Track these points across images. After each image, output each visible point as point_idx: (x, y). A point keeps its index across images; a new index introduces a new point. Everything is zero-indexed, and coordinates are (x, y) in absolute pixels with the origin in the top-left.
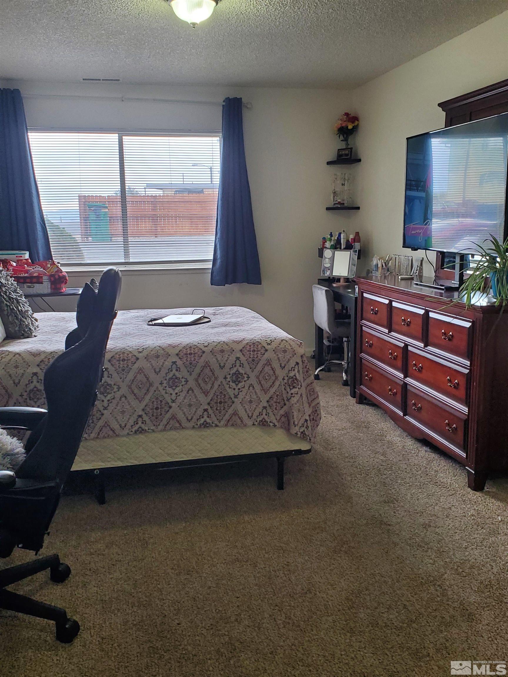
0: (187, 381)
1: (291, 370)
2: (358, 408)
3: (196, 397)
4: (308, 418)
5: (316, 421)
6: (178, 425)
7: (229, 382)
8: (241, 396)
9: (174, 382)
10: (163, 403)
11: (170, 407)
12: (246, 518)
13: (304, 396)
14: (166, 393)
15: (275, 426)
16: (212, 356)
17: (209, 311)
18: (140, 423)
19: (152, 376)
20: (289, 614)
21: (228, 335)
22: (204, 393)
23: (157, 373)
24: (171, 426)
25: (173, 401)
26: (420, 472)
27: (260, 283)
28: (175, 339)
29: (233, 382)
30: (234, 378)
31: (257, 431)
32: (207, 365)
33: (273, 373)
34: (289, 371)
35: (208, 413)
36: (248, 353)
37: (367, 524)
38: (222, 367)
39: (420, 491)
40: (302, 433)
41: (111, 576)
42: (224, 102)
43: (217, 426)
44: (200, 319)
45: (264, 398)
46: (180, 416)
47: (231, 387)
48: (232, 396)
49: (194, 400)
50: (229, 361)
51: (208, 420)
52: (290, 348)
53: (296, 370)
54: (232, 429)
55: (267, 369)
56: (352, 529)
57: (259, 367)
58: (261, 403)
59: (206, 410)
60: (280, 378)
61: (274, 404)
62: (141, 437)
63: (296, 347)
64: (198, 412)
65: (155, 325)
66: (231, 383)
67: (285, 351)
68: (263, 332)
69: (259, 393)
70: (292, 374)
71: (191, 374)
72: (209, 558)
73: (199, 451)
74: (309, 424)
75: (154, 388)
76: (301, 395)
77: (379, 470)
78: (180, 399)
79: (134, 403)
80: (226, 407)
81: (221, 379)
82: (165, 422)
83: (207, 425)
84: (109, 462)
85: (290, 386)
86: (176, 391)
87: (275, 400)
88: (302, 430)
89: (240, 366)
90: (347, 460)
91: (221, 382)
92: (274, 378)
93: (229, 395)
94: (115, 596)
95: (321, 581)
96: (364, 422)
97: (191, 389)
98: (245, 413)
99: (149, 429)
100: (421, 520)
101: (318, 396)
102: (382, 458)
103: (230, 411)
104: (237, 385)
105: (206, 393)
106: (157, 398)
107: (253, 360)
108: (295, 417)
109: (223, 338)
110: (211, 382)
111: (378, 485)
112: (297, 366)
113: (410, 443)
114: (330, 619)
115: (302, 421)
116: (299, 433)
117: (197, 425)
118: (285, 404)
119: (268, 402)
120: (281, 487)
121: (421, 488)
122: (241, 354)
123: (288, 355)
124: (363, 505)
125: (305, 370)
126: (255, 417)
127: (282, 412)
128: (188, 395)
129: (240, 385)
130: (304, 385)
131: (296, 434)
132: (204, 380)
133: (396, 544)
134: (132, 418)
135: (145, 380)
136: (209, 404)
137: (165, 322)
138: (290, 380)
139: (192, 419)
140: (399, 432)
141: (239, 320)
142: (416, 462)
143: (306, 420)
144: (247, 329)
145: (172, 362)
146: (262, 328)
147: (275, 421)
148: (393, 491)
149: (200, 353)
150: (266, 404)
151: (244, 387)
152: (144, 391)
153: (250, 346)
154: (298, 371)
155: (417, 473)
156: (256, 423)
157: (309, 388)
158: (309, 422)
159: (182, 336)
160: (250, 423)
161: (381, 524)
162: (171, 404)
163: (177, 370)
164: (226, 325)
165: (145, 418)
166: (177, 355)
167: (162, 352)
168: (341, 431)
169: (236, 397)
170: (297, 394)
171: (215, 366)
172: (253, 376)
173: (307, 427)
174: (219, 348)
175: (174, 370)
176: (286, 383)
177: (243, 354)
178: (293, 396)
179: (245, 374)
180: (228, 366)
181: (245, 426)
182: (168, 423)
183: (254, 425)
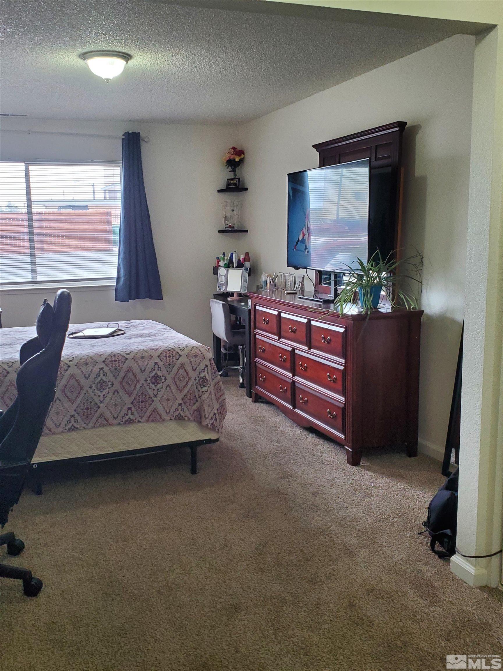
0: (113, 384)
1: (202, 372)
2: (254, 406)
3: (121, 398)
4: (216, 412)
5: (223, 414)
6: (105, 422)
7: (149, 383)
8: (159, 396)
9: (102, 385)
10: (92, 404)
11: (99, 407)
12: (168, 497)
13: (213, 393)
14: (95, 395)
15: (189, 419)
16: (134, 362)
17: (122, 324)
18: (73, 422)
19: (83, 381)
20: (211, 562)
21: (146, 344)
22: (128, 394)
23: (87, 378)
24: (99, 424)
25: (101, 402)
26: (308, 454)
27: (161, 299)
28: (98, 349)
29: (152, 384)
30: (154, 381)
31: (173, 425)
32: (130, 370)
33: (186, 375)
34: (200, 372)
35: (132, 411)
36: (165, 358)
37: (268, 495)
38: (142, 372)
39: (309, 468)
40: (212, 424)
41: (60, 548)
42: (123, 135)
43: (139, 422)
44: (115, 332)
45: (179, 397)
46: (108, 414)
47: (151, 387)
48: (152, 396)
49: (119, 400)
50: (148, 366)
51: (132, 417)
52: (200, 353)
53: (206, 372)
54: (153, 424)
55: (181, 371)
56: (257, 499)
57: (175, 369)
58: (177, 401)
59: (129, 409)
60: (193, 379)
61: (188, 401)
62: (74, 434)
63: (205, 353)
64: (123, 410)
65: (76, 337)
66: (151, 385)
67: (196, 356)
68: (175, 340)
69: (175, 393)
70: (202, 375)
71: (116, 379)
72: (140, 529)
73: (124, 444)
74: (217, 418)
75: (84, 391)
76: (210, 393)
77: (275, 454)
78: (107, 400)
79: (67, 404)
80: (147, 405)
81: (142, 381)
82: (94, 419)
83: (131, 422)
84: (45, 457)
85: (201, 385)
86: (104, 393)
87: (188, 397)
88: (211, 422)
89: (158, 370)
90: (248, 448)
91: (143, 384)
92: (187, 379)
93: (149, 395)
94: (67, 561)
95: (235, 538)
96: (260, 417)
97: (116, 391)
98: (163, 409)
99: (80, 427)
100: (311, 489)
101: (224, 394)
102: (277, 444)
103: (151, 408)
104: (156, 386)
105: (130, 394)
106: (87, 400)
107: (169, 365)
108: (206, 411)
109: (142, 347)
110: (134, 385)
111: (275, 465)
112: (206, 369)
113: (299, 431)
114: (244, 563)
115: (212, 415)
116: (210, 425)
117: (122, 421)
118: (197, 401)
119: (182, 399)
120: (194, 471)
121: (309, 466)
122: (159, 359)
123: (198, 359)
124: (264, 481)
125: (213, 371)
126: (171, 413)
127: (195, 407)
128: (114, 396)
129: (159, 386)
130: (212, 384)
131: (207, 425)
132: (127, 383)
133: (291, 508)
134: (66, 418)
135: (76, 384)
136: (132, 403)
137: (86, 335)
138: (201, 380)
139: (118, 416)
140: (289, 423)
141: (151, 331)
142: (305, 446)
143: (215, 414)
144: (161, 338)
145: (100, 368)
146: (174, 338)
147: (189, 415)
148: (287, 469)
149: (123, 360)
150: (181, 402)
151: (162, 388)
152: (75, 394)
153: (166, 352)
154: (207, 372)
155: (306, 455)
156: (173, 418)
157: (216, 387)
158: (217, 415)
159: (104, 346)
160: (168, 418)
161: (279, 494)
162: (99, 404)
163: (104, 375)
164: (141, 336)
165: (77, 417)
166: (104, 362)
167: (91, 360)
168: (241, 425)
169: (155, 396)
170: (207, 391)
171: (137, 370)
172: (169, 377)
173: (216, 420)
174: (139, 355)
175: (102, 375)
176: (197, 383)
177: (160, 360)
178: (203, 393)
179: (163, 376)
180: (148, 369)
181: (164, 420)
182: (97, 421)
183: (171, 419)
